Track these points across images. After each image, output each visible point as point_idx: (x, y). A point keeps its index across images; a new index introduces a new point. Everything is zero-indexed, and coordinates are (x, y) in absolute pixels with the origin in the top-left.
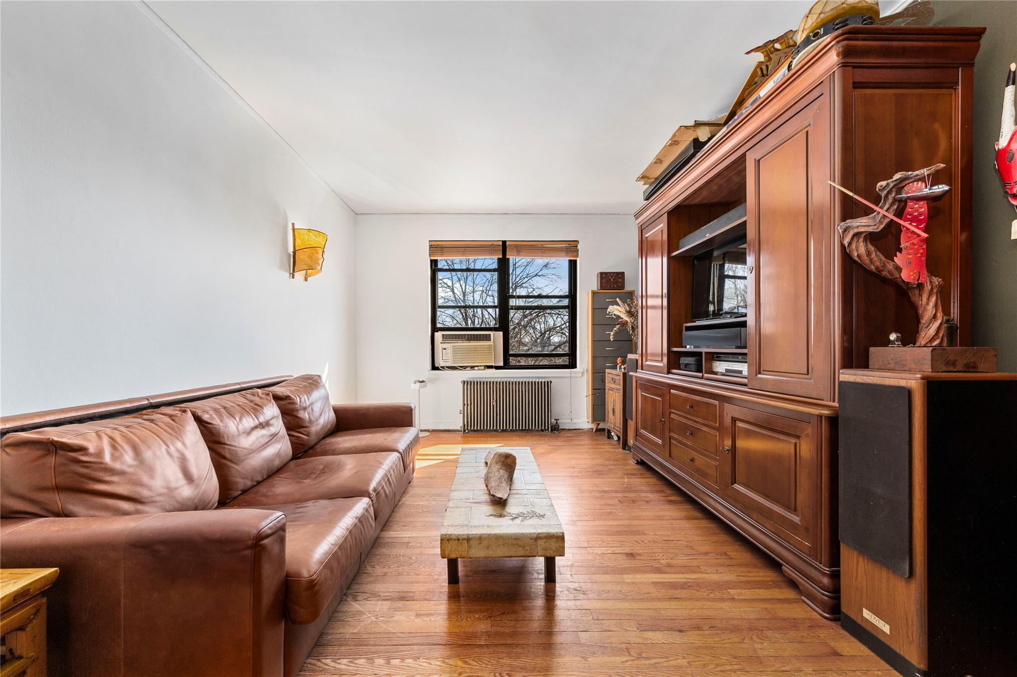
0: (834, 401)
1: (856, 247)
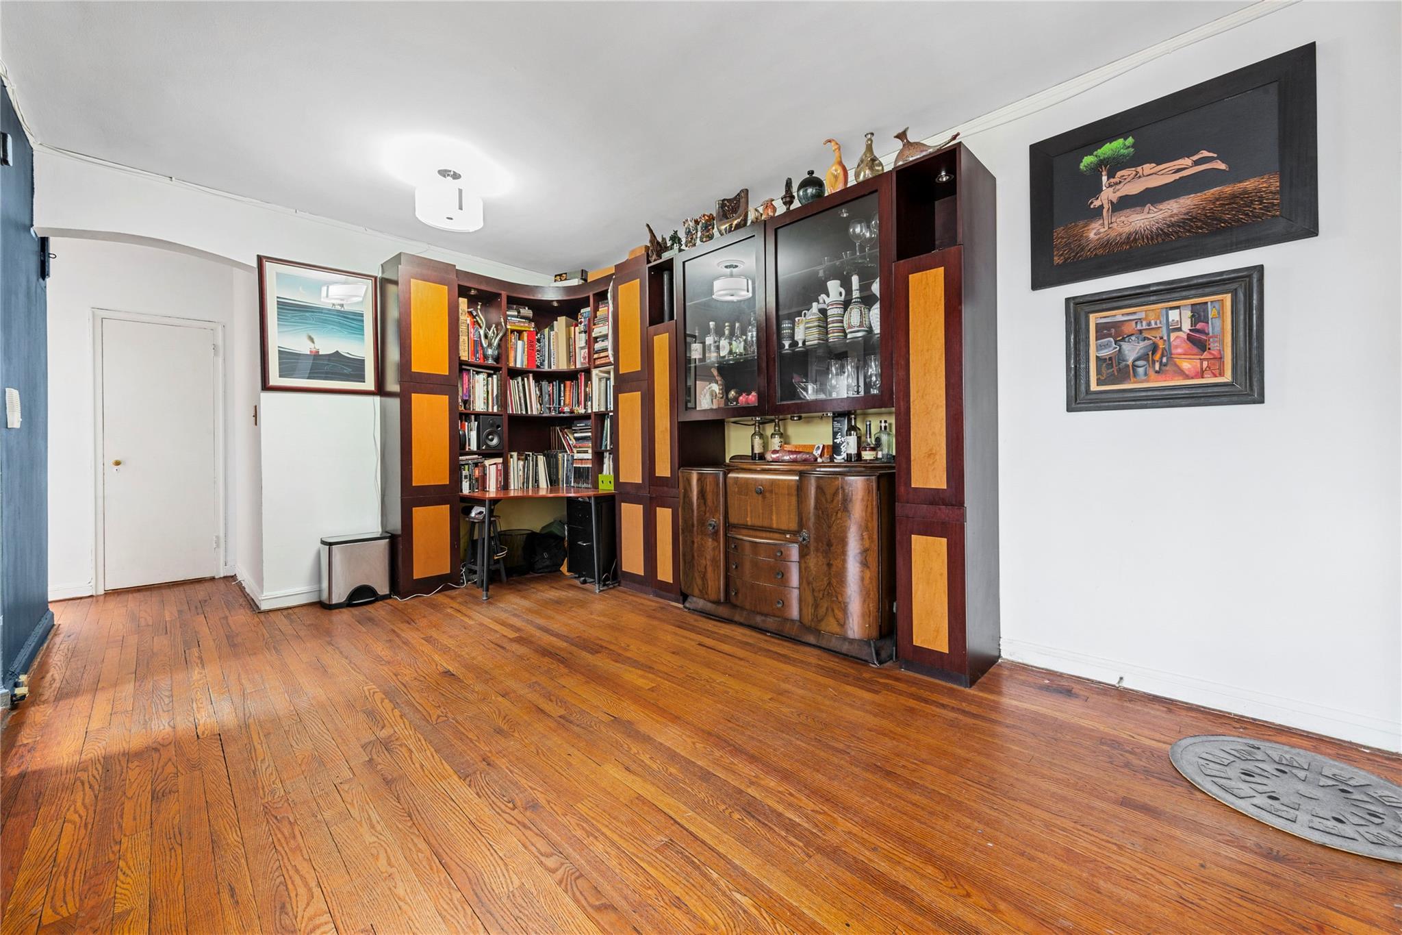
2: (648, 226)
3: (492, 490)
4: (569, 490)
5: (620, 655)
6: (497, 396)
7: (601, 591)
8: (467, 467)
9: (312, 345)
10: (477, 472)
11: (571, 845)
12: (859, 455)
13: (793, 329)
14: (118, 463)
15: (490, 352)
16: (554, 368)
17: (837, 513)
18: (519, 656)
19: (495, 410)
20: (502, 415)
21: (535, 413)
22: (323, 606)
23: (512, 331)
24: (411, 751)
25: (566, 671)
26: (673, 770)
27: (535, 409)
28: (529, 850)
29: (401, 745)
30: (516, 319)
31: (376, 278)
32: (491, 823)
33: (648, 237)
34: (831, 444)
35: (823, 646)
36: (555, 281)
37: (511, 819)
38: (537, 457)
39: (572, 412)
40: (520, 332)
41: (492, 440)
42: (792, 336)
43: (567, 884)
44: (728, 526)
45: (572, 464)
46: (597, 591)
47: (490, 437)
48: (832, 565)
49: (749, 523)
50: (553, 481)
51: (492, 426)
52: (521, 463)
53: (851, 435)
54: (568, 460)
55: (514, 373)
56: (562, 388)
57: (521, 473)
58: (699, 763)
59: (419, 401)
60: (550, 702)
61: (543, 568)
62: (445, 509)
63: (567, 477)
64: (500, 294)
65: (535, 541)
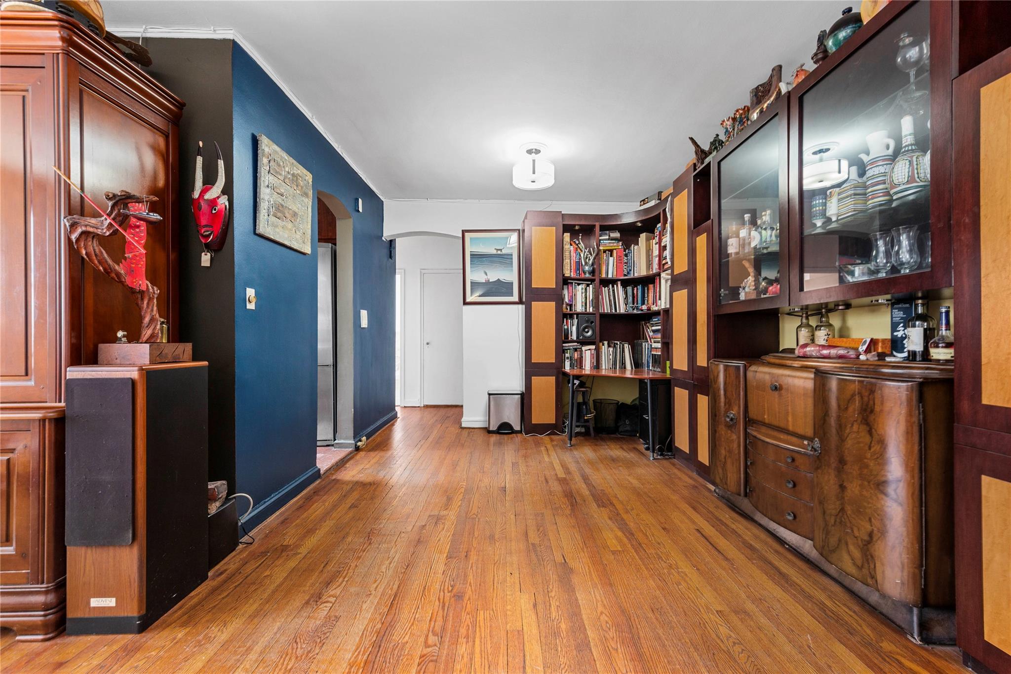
0: (60, 401)
1: (84, 245)
2: (691, 139)
3: (587, 369)
4: (650, 373)
5: (618, 514)
6: (592, 300)
7: (654, 459)
8: (569, 351)
9: (486, 277)
10: (576, 355)
11: (451, 637)
12: (926, 353)
13: (825, 204)
14: (428, 344)
15: (587, 268)
16: (636, 275)
17: (852, 425)
18: (551, 492)
19: (591, 311)
20: (595, 314)
21: (622, 311)
22: (487, 431)
23: (605, 251)
24: (443, 529)
25: (568, 512)
26: (563, 626)
27: (622, 309)
28: (430, 624)
29: (443, 523)
30: (607, 241)
31: (519, 230)
32: (431, 594)
33: (693, 148)
34: (889, 337)
35: (845, 583)
36: (640, 205)
37: (442, 598)
38: (623, 345)
39: (649, 309)
40: (611, 251)
41: (588, 332)
42: (823, 213)
43: (424, 660)
44: (749, 422)
45: (651, 352)
46: (651, 458)
47: (586, 330)
48: (845, 487)
49: (767, 421)
50: (637, 364)
51: (587, 321)
52: (611, 349)
53: (914, 326)
54: (648, 348)
55: (606, 282)
56: (646, 291)
57: (611, 357)
58: (589, 632)
59: (537, 306)
60: (536, 531)
61: (624, 432)
62: (552, 379)
63: (648, 362)
64: (595, 225)
65: (622, 409)
